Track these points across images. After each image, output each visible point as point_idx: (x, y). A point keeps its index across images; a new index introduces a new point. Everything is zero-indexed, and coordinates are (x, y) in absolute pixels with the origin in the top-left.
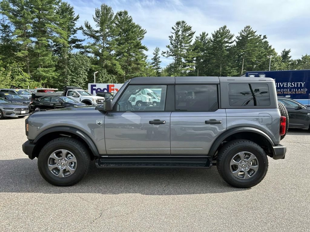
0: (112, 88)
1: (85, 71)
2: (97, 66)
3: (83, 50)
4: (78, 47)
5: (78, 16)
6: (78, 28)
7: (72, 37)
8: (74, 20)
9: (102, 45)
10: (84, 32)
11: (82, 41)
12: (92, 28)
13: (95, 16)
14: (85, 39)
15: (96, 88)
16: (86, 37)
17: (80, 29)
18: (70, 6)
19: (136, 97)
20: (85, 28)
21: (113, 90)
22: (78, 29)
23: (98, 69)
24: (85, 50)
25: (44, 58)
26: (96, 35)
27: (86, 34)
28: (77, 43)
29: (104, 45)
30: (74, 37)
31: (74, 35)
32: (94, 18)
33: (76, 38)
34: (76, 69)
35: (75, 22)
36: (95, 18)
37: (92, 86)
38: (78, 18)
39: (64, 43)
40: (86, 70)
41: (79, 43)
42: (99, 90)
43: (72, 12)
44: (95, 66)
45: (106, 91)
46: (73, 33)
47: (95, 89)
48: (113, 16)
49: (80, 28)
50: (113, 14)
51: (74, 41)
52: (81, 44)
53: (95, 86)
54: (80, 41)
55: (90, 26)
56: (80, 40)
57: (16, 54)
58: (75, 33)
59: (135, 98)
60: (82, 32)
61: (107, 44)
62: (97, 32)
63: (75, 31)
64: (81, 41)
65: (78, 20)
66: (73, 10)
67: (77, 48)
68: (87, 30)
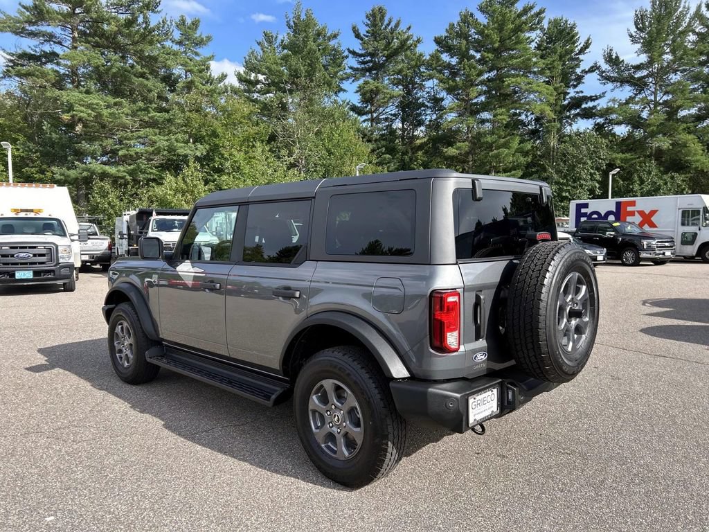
0: (629, 209)
1: (592, 171)
2: (630, 154)
3: (600, 120)
4: (588, 114)
5: (588, 40)
6: (587, 70)
7: (572, 93)
8: (577, 54)
9: (652, 98)
10: (603, 77)
11: (597, 99)
12: (623, 61)
13: (633, 30)
14: (604, 93)
15: (588, 211)
16: (610, 86)
17: (593, 71)
18: (568, 23)
19: (698, 232)
20: (605, 66)
21: (632, 214)
22: (587, 72)
23: (634, 161)
24: (606, 119)
25: (499, 153)
26: (636, 76)
27: (608, 79)
28: (583, 106)
29: (655, 97)
30: (577, 92)
31: (578, 89)
32: (631, 36)
33: (581, 95)
34: (572, 168)
35: (581, 57)
36: (634, 34)
37: (579, 207)
38: (587, 45)
39: (544, 111)
40: (598, 169)
41: (590, 104)
42: (595, 216)
43: (573, 36)
44: (623, 156)
45: (611, 218)
46: (575, 83)
47: (585, 215)
48: (688, 16)
49: (592, 67)
50: (688, 9)
51: (577, 103)
52: (594, 107)
53: (586, 206)
54: (592, 99)
55: (617, 57)
56: (591, 97)
57: (446, 152)
58: (578, 84)
59: (696, 234)
60: (599, 77)
61: (666, 93)
62: (638, 68)
63: (579, 79)
64: (594, 100)
65: (587, 50)
66: (576, 30)
67: (586, 118)
68: (610, 68)
